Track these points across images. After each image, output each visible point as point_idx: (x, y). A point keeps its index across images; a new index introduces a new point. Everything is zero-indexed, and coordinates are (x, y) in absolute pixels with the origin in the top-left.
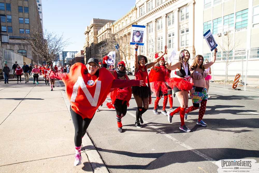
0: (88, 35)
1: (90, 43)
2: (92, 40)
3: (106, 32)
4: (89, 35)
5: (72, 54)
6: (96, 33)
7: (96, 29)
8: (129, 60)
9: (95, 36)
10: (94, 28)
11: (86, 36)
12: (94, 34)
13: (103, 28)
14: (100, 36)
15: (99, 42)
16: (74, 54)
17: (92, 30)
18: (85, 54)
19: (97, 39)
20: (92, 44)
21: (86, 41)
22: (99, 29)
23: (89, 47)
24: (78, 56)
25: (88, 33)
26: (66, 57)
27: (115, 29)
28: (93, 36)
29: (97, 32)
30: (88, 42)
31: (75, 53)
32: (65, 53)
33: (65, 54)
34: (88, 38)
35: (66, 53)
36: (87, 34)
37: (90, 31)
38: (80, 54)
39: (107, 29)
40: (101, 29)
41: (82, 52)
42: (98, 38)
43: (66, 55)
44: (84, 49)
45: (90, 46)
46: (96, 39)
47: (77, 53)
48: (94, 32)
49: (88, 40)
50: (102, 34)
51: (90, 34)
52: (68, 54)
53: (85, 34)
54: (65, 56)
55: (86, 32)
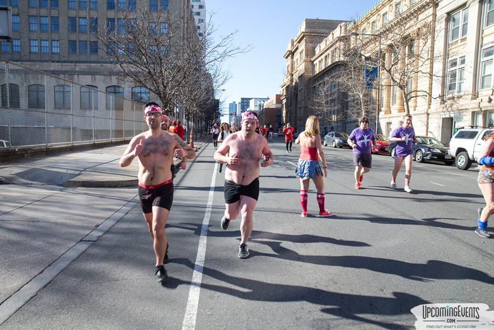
0: (292, 58)
1: (296, 77)
2: (301, 68)
3: (338, 44)
4: (295, 59)
5: (259, 103)
6: (310, 52)
7: (311, 42)
8: (389, 115)
9: (308, 59)
10: (306, 41)
11: (287, 62)
12: (307, 55)
13: (330, 38)
14: (319, 59)
15: (317, 71)
16: (262, 102)
17: (302, 46)
18: (284, 101)
19: (314, 66)
20: (301, 77)
21: (288, 71)
22: (317, 42)
23: (294, 84)
24: (270, 107)
25: (292, 54)
26: (248, 109)
27: (361, 34)
28: (304, 59)
29: (314, 48)
30: (292, 75)
31: (264, 101)
32: (246, 101)
33: (246, 104)
34: (293, 64)
35: (248, 101)
36: (290, 57)
37: (297, 48)
38: (275, 102)
39: (339, 38)
40: (324, 40)
41: (278, 97)
42: (315, 63)
43: (248, 106)
44: (281, 91)
45: (296, 82)
46: (309, 65)
47: (269, 101)
48: (307, 50)
49: (292, 70)
50: (326, 51)
51: (297, 56)
52: (252, 102)
53: (287, 58)
54: (245, 107)
55: (288, 52)
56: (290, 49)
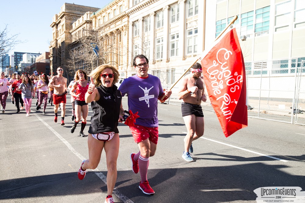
0: (57, 28)
1: (59, 42)
2: (62, 38)
3: (85, 25)
4: (59, 29)
5: (31, 57)
6: (69, 27)
7: (70, 20)
9: (68, 31)
10: (66, 18)
11: (53, 30)
12: (67, 28)
13: (81, 19)
14: (74, 32)
15: (73, 41)
16: (34, 57)
17: (63, 21)
18: (51, 59)
19: (71, 36)
20: (63, 43)
21: (54, 37)
22: (74, 20)
23: (58, 47)
24: (41, 62)
25: (57, 25)
26: (21, 62)
27: (98, 22)
28: (64, 30)
29: (71, 24)
30: (57, 40)
31: (36, 56)
32: (19, 55)
33: (19, 57)
34: (57, 33)
35: (21, 55)
36: (55, 27)
37: (60, 22)
38: (45, 58)
39: (86, 21)
40: (78, 20)
41: (47, 54)
42: (72, 34)
43: (21, 59)
44: (50, 50)
45: (60, 46)
46: (69, 36)
47: (40, 56)
48: (67, 25)
49: (57, 36)
50: (79, 28)
51: (60, 27)
52: (25, 57)
53: (53, 27)
54: (19, 60)
55: (53, 23)
56: (55, 22)
